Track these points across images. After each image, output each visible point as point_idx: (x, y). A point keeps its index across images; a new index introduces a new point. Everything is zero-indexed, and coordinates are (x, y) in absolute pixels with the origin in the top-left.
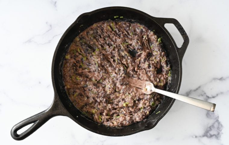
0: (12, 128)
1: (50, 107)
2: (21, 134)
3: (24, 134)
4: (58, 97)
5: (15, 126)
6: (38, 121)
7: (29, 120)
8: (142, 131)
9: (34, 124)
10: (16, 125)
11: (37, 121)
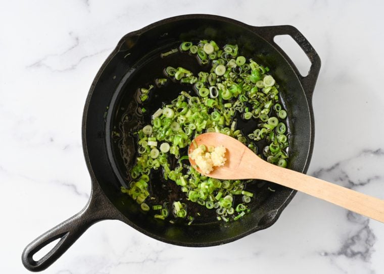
0: (23, 251)
1: (86, 207)
2: (40, 260)
3: (44, 260)
4: (99, 187)
5: (28, 246)
6: (68, 233)
7: (52, 234)
8: (254, 232)
9: (61, 240)
10: (30, 244)
11: (66, 233)
